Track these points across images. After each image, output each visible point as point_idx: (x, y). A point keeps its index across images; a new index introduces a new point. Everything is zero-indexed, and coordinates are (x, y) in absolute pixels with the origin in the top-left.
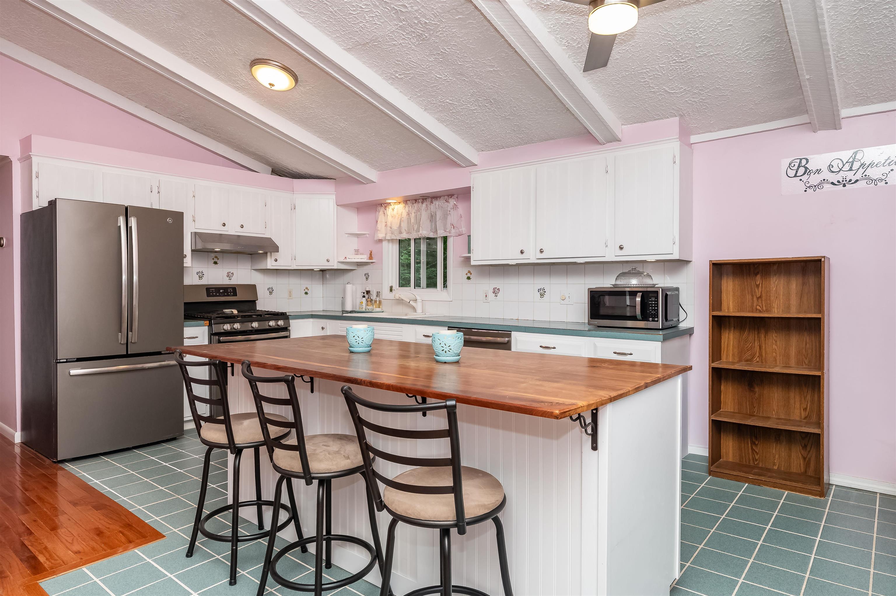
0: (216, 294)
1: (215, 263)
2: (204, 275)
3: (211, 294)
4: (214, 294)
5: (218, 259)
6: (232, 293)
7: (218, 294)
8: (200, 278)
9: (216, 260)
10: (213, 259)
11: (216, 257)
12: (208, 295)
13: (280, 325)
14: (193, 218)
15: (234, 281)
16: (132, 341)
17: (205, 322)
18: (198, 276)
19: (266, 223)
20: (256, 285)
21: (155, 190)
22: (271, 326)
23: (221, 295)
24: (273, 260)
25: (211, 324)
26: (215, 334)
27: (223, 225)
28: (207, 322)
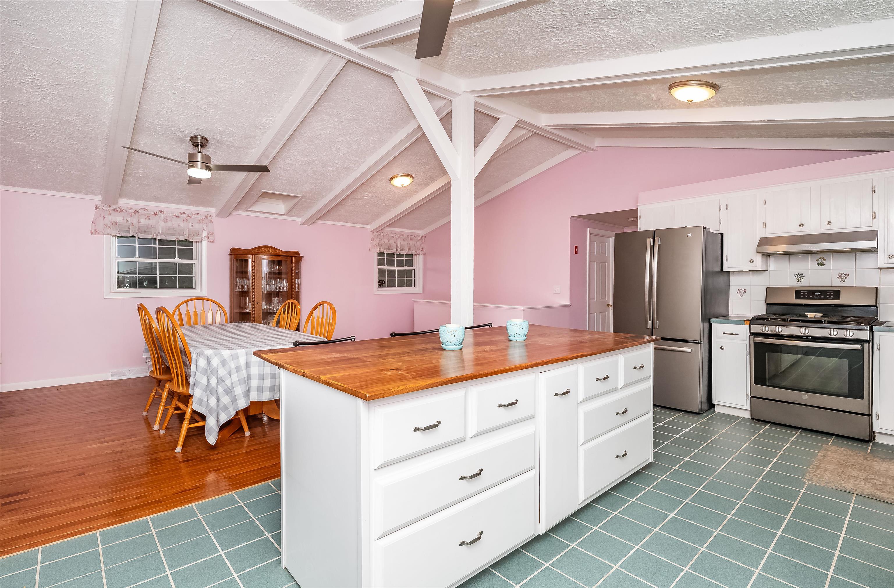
0: (809, 297)
1: (821, 264)
2: (804, 277)
3: (802, 296)
4: (806, 296)
5: (825, 260)
7: (811, 297)
8: (799, 280)
9: (820, 261)
10: (818, 260)
11: (822, 258)
12: (798, 297)
13: (848, 335)
14: (764, 225)
15: (848, 283)
16: (655, 327)
17: (746, 322)
18: (796, 279)
19: (875, 212)
20: (877, 288)
21: (724, 208)
22: (832, 334)
23: (815, 298)
24: (886, 257)
25: (750, 324)
26: (752, 334)
27: (800, 225)
28: (749, 322)
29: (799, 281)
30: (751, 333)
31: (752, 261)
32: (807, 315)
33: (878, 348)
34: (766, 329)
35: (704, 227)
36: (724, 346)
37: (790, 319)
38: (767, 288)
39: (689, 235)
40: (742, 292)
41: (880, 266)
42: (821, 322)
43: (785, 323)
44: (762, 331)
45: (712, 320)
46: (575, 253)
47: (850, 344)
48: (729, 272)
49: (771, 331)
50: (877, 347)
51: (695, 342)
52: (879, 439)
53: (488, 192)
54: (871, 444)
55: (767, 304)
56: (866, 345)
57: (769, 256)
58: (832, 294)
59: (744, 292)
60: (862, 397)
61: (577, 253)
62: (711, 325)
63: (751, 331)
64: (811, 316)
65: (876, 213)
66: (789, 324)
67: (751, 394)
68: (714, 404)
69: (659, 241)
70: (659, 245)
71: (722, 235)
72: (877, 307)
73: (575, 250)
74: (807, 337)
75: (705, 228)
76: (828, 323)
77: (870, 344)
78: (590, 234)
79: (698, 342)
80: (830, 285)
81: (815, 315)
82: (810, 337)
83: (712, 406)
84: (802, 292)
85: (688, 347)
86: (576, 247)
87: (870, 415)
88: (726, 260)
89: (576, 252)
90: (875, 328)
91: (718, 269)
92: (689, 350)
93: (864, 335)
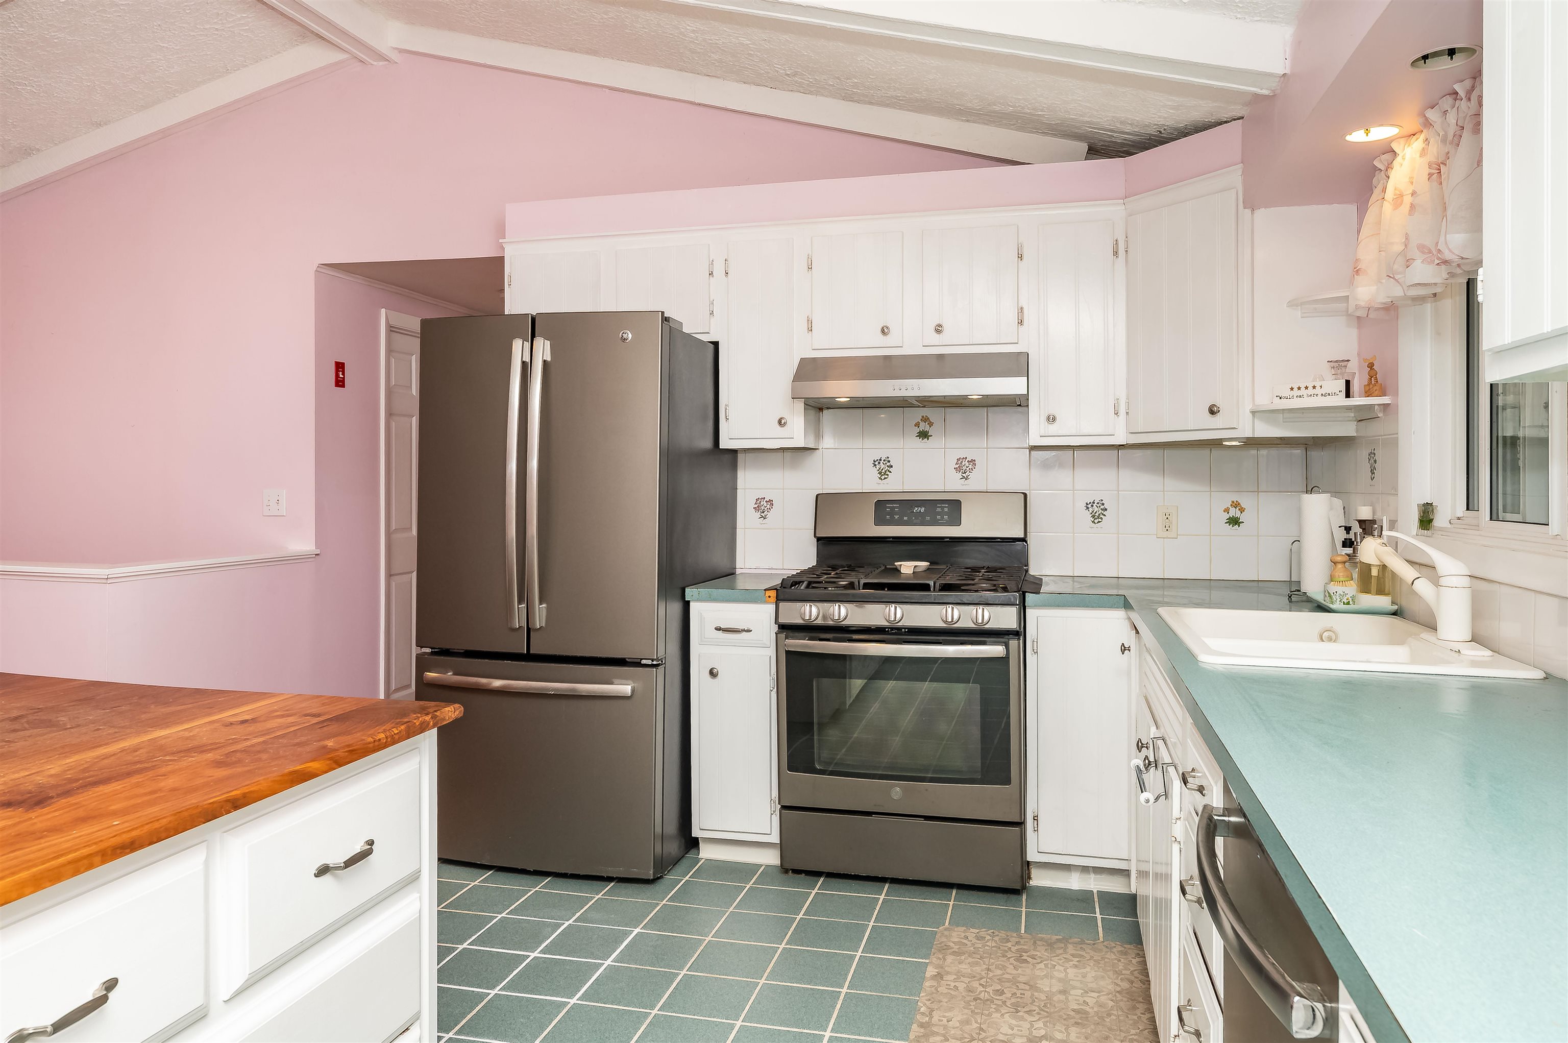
0: (901, 518)
1: (924, 435)
2: (892, 466)
3: (888, 517)
4: (897, 517)
5: (931, 424)
6: (946, 517)
7: (905, 518)
8: (883, 475)
9: (924, 426)
10: (917, 425)
11: (925, 419)
12: (880, 520)
13: (980, 621)
14: (808, 323)
15: (976, 482)
16: (534, 624)
17: (768, 593)
18: (875, 471)
19: (1022, 308)
20: (1025, 495)
21: (719, 270)
22: (950, 620)
23: (915, 521)
24: (1044, 418)
25: (778, 600)
26: (785, 629)
27: (883, 331)
28: (773, 594)
29: (883, 477)
30: (779, 626)
31: (783, 421)
32: (899, 568)
33: (1035, 648)
34: (811, 612)
35: (663, 313)
36: (719, 668)
37: (862, 581)
38: (817, 496)
39: (625, 336)
40: (763, 507)
41: (1032, 444)
42: (926, 588)
43: (853, 595)
44: (804, 620)
45: (690, 593)
46: (337, 385)
47: (984, 643)
48: (734, 452)
49: (825, 618)
50: (1033, 647)
51: (644, 662)
52: (1039, 879)
53: (27, 152)
54: (1024, 897)
55: (819, 539)
56: (1013, 643)
57: (821, 409)
58: (946, 510)
59: (768, 507)
60: (1007, 781)
61: (343, 386)
62: (686, 605)
63: (781, 621)
64: (907, 568)
65: (1025, 311)
66: (863, 596)
67: (782, 800)
68: (697, 839)
69: (543, 349)
70: (545, 361)
71: (716, 344)
72: (1026, 542)
73: (337, 376)
74: (899, 629)
75: (666, 319)
76: (940, 590)
77: (1021, 641)
78: (391, 329)
79: (649, 662)
80: (941, 488)
81: (915, 567)
82: (905, 629)
83: (694, 843)
84: (889, 507)
85: (625, 678)
86: (340, 366)
87: (1021, 824)
88: (724, 417)
89: (340, 383)
90: (1030, 597)
91: (708, 444)
92: (626, 689)
93: (1006, 618)
